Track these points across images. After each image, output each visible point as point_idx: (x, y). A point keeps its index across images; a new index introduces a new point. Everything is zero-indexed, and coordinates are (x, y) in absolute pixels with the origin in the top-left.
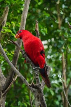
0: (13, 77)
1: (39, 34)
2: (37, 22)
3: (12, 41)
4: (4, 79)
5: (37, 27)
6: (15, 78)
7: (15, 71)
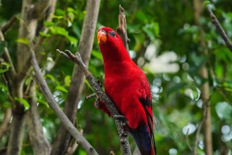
0: (67, 145)
1: (127, 38)
2: (122, 11)
3: (67, 53)
4: (46, 149)
5: (121, 23)
6: (72, 146)
7: (70, 128)
